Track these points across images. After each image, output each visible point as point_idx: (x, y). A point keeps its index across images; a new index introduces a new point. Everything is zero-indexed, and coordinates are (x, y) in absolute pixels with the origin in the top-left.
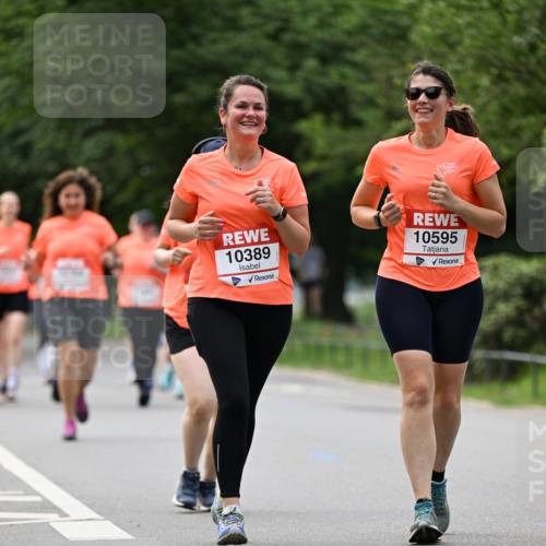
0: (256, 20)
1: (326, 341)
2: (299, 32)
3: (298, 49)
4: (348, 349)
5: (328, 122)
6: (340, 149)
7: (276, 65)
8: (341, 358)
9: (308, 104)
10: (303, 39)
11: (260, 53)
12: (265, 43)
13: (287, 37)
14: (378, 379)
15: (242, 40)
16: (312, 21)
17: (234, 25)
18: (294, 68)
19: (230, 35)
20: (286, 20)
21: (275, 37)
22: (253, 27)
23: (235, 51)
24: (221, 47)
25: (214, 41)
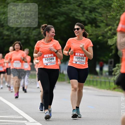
0: (74, 2)
1: (91, 79)
2: (85, 5)
3: (85, 9)
4: (97, 81)
5: (92, 26)
6: (95, 33)
7: (79, 12)
8: (95, 83)
9: (87, 22)
10: (86, 6)
11: (75, 10)
12: (77, 7)
13: (82, 6)
14: (104, 89)
15: (71, 7)
16: (88, 2)
17: (69, 3)
18: (84, 13)
19: (68, 5)
20: (81, 2)
21: (79, 6)
22: (74, 3)
23: (69, 9)
24: (66, 8)
25: (64, 7)
